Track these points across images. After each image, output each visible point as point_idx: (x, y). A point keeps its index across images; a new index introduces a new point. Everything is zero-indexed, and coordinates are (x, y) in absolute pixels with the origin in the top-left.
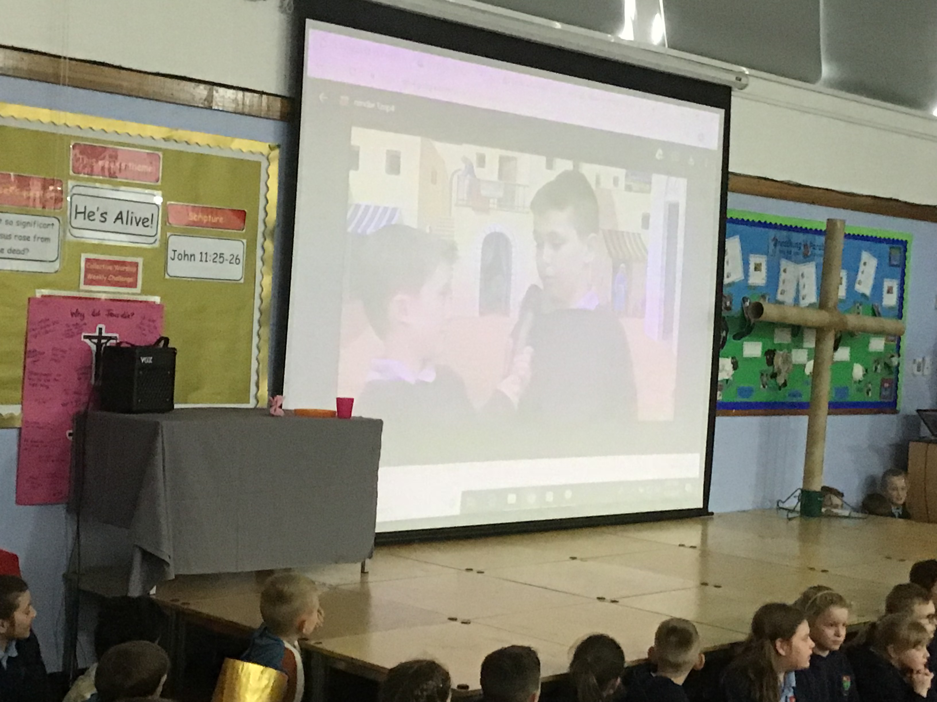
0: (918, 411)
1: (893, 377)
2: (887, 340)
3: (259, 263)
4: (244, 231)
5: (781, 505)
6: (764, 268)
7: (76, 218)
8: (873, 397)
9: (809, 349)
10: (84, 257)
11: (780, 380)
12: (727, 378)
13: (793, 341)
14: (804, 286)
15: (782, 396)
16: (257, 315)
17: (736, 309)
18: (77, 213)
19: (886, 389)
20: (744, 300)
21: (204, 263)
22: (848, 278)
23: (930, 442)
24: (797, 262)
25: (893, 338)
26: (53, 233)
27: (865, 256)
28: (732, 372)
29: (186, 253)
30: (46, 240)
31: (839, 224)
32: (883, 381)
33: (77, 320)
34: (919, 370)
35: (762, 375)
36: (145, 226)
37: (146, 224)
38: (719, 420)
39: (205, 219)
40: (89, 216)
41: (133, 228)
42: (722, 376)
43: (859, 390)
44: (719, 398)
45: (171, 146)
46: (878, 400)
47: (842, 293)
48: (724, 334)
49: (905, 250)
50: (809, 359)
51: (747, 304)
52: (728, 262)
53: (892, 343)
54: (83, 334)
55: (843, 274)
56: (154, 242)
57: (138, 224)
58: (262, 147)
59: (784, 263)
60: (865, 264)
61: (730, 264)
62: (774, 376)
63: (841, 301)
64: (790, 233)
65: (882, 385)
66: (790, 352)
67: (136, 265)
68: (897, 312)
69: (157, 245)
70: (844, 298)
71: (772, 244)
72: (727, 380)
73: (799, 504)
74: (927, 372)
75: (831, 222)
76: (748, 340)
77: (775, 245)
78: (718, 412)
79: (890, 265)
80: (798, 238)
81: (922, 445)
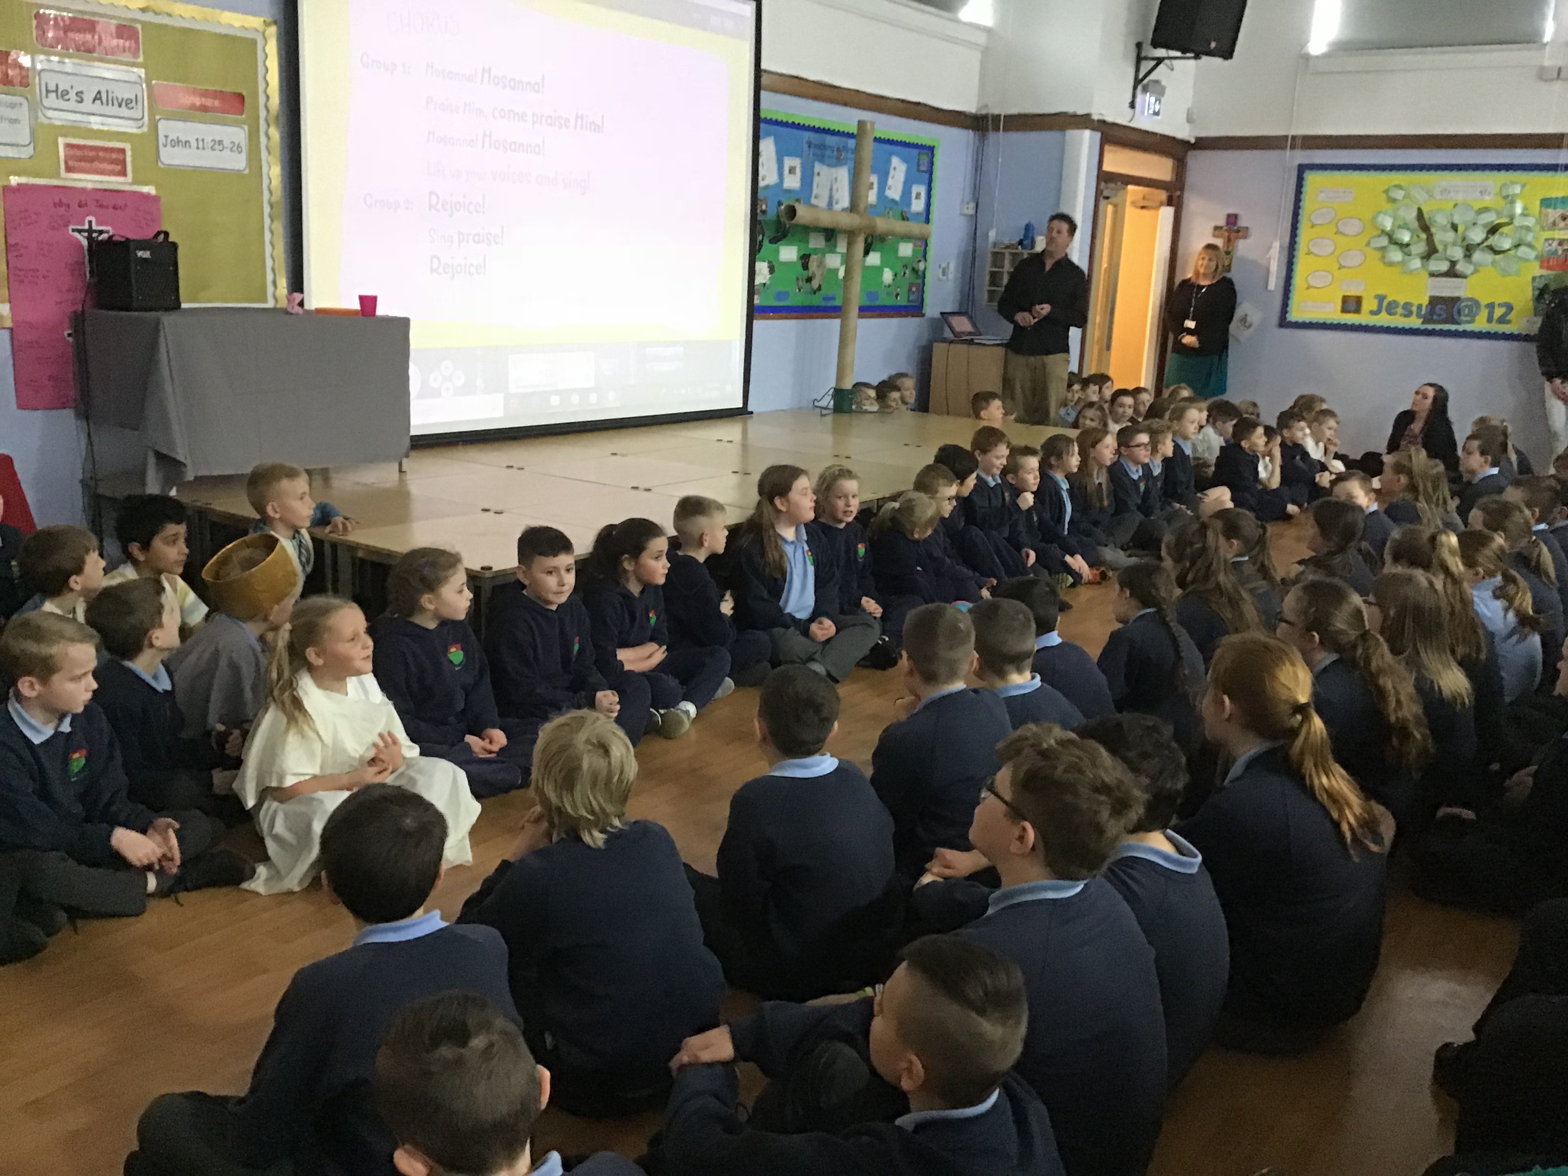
0: (942, 313)
1: (920, 281)
2: (915, 246)
3: (264, 154)
4: (244, 116)
5: (817, 404)
6: (798, 170)
7: (47, 97)
8: (902, 301)
9: (842, 254)
10: (61, 141)
11: (815, 284)
12: (764, 282)
13: (826, 246)
14: (837, 190)
15: (817, 300)
16: (267, 209)
17: (772, 214)
18: (48, 91)
19: (914, 292)
20: (780, 204)
21: (200, 152)
22: (879, 184)
23: (951, 342)
24: (830, 165)
25: (919, 243)
26: (23, 114)
27: (895, 161)
28: (768, 276)
29: (180, 138)
30: (16, 121)
31: (869, 126)
32: (911, 285)
33: (62, 211)
34: (944, 275)
35: (798, 279)
36: (129, 108)
37: (130, 106)
38: (756, 324)
39: (198, 101)
40: (64, 95)
41: (114, 110)
42: (758, 281)
43: (888, 294)
44: (757, 301)
45: (149, 17)
46: (905, 303)
47: (872, 197)
48: (760, 238)
49: (933, 156)
50: (842, 264)
51: (783, 207)
52: (763, 164)
53: (920, 248)
54: (71, 228)
55: (874, 179)
56: (142, 126)
57: (120, 106)
58: (255, 22)
59: (818, 167)
60: (895, 168)
61: (765, 167)
62: (809, 280)
63: (871, 206)
64: (824, 135)
65: (910, 290)
66: (824, 255)
67: (123, 151)
68: (923, 218)
69: (145, 129)
70: (874, 203)
71: (806, 146)
72: (764, 284)
73: (832, 402)
74: (951, 276)
75: (861, 124)
76: (782, 245)
77: (809, 147)
78: (756, 314)
79: (918, 170)
80: (831, 140)
81: (944, 345)
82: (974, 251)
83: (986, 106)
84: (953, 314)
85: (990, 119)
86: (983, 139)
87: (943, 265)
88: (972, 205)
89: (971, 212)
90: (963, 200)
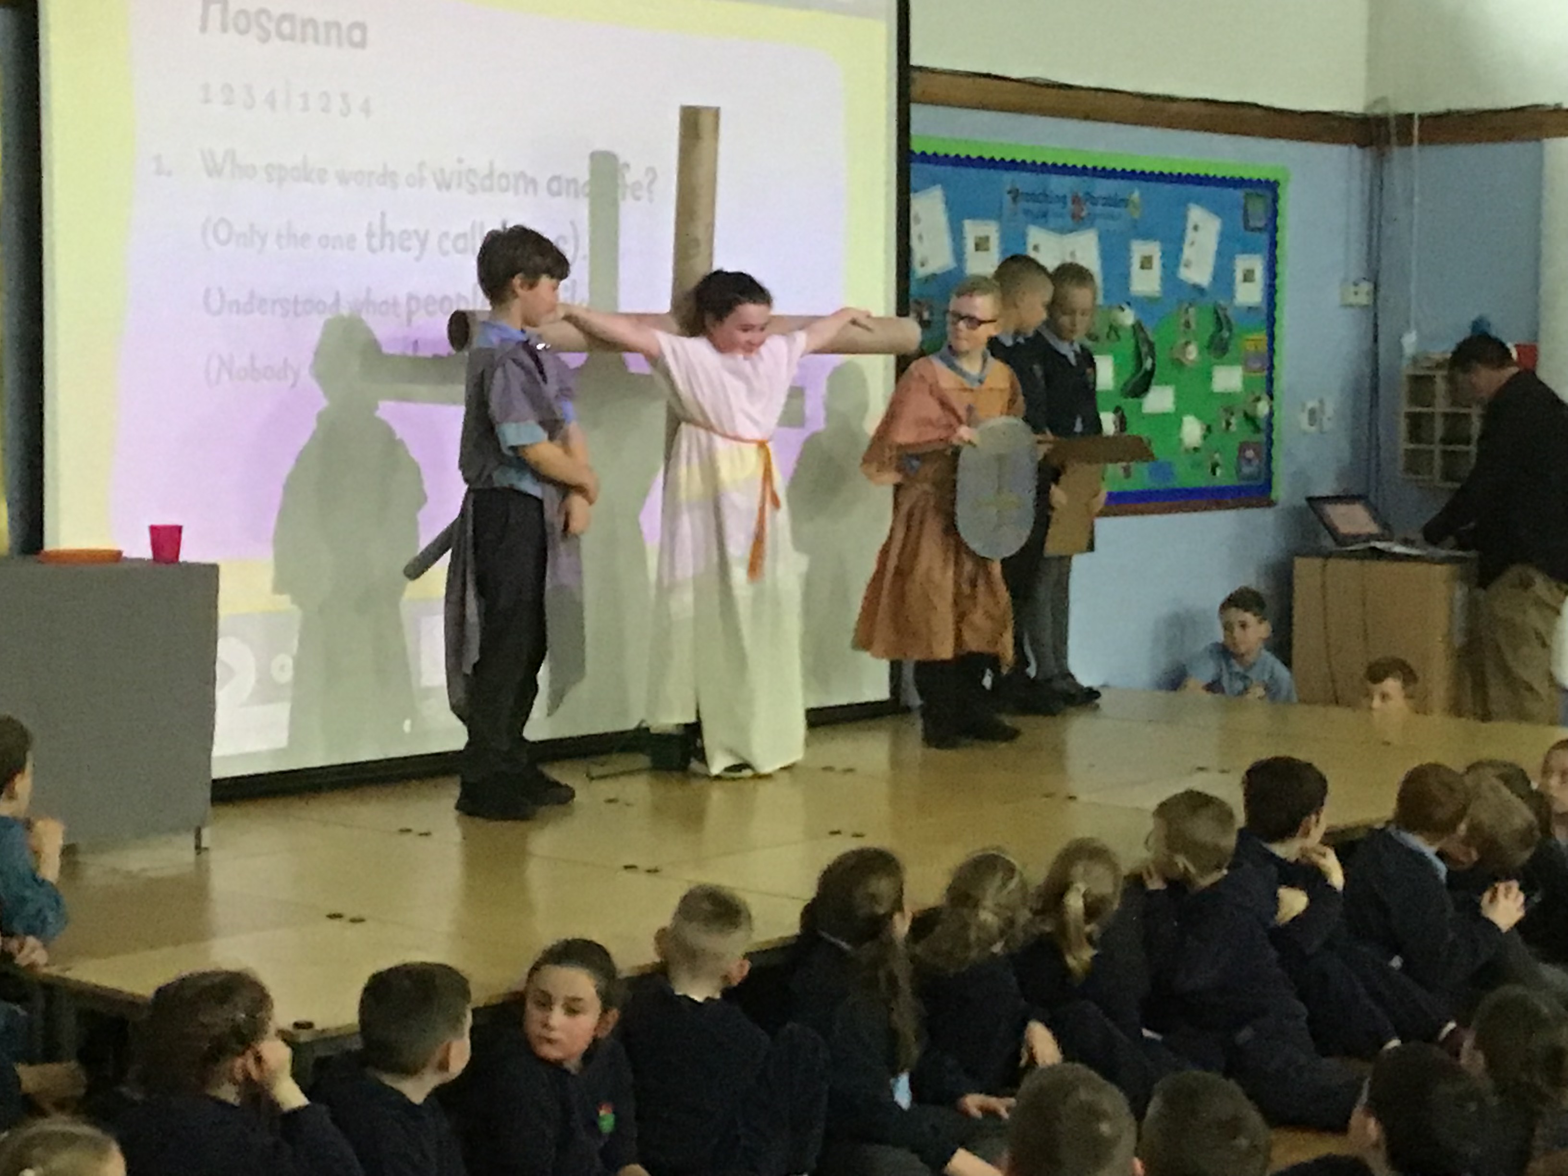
0: (1310, 499)
1: (1262, 437)
2: (1247, 368)
6: (994, 245)
8: (1225, 477)
19: (1249, 461)
22: (1164, 258)
23: (1331, 555)
24: (1063, 231)
25: (1256, 365)
27: (1196, 214)
32: (1243, 447)
34: (1313, 423)
43: (1196, 465)
46: (1234, 482)
47: (1151, 281)
49: (1275, 200)
52: (920, 237)
53: (1259, 374)
55: (1151, 249)
59: (1035, 234)
60: (1196, 228)
61: (924, 242)
63: (1148, 297)
64: (1043, 176)
65: (1242, 455)
68: (1261, 318)
70: (1157, 295)
71: (1008, 198)
74: (1327, 425)
77: (1015, 199)
79: (1246, 227)
80: (1059, 185)
81: (1318, 562)
82: (1375, 373)
83: (1382, 100)
84: (1337, 499)
85: (1393, 123)
86: (1381, 159)
87: (1311, 404)
88: (1366, 287)
89: (1364, 299)
90: (1345, 280)
